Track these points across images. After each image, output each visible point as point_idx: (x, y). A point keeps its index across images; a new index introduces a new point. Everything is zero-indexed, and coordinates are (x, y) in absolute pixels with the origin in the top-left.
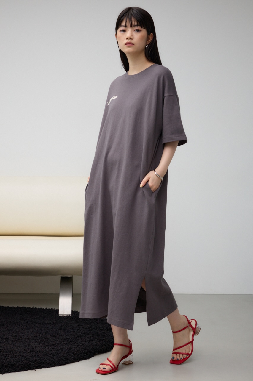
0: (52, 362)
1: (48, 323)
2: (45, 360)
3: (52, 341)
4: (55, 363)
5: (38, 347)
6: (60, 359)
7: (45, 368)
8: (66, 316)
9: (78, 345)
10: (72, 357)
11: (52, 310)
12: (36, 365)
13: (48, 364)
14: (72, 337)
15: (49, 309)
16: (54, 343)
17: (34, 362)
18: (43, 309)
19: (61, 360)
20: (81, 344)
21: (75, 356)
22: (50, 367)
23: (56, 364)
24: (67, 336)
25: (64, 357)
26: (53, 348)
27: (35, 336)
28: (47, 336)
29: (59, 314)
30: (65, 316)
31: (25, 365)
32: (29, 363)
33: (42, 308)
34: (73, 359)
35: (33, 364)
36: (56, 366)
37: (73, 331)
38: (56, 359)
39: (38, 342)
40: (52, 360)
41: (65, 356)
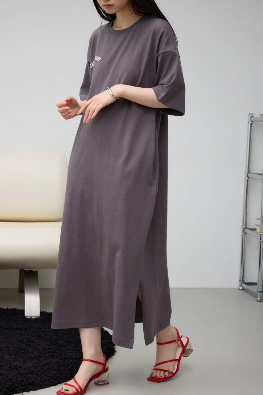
0: (42, 382)
1: (17, 328)
2: (32, 380)
3: (29, 352)
4: (45, 383)
5: (16, 361)
6: (50, 377)
7: (34, 390)
8: (36, 318)
9: (66, 358)
10: (64, 374)
11: (14, 310)
12: (23, 387)
13: (36, 385)
14: (54, 347)
15: (11, 309)
16: (34, 355)
17: (20, 384)
18: (4, 309)
19: (52, 379)
20: (68, 356)
21: (67, 373)
22: (39, 389)
23: (46, 385)
24: (45, 345)
25: (54, 375)
26: (35, 362)
27: (7, 347)
28: (22, 346)
29: (25, 315)
30: (33, 319)
31: (9, 388)
32: (14, 385)
33: (2, 308)
34: (65, 377)
35: (19, 386)
36: (47, 387)
37: (51, 339)
38: (45, 378)
39: (13, 354)
40: (40, 380)
41: (55, 373)
